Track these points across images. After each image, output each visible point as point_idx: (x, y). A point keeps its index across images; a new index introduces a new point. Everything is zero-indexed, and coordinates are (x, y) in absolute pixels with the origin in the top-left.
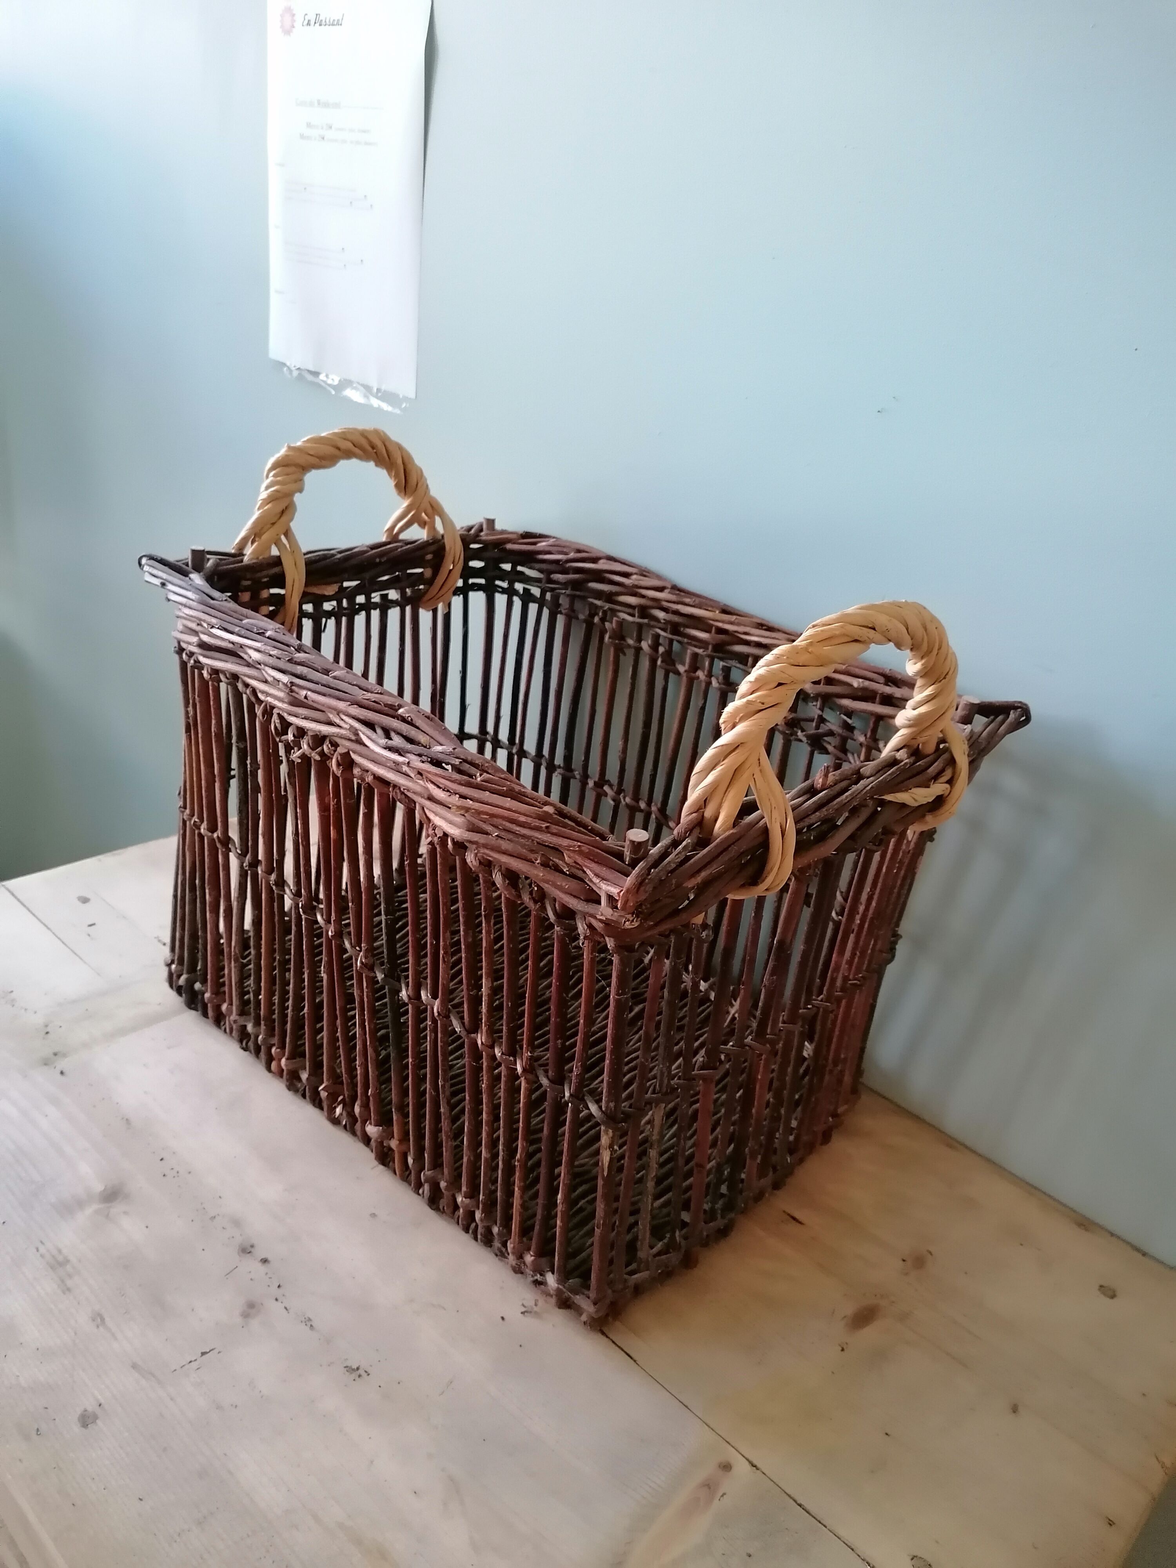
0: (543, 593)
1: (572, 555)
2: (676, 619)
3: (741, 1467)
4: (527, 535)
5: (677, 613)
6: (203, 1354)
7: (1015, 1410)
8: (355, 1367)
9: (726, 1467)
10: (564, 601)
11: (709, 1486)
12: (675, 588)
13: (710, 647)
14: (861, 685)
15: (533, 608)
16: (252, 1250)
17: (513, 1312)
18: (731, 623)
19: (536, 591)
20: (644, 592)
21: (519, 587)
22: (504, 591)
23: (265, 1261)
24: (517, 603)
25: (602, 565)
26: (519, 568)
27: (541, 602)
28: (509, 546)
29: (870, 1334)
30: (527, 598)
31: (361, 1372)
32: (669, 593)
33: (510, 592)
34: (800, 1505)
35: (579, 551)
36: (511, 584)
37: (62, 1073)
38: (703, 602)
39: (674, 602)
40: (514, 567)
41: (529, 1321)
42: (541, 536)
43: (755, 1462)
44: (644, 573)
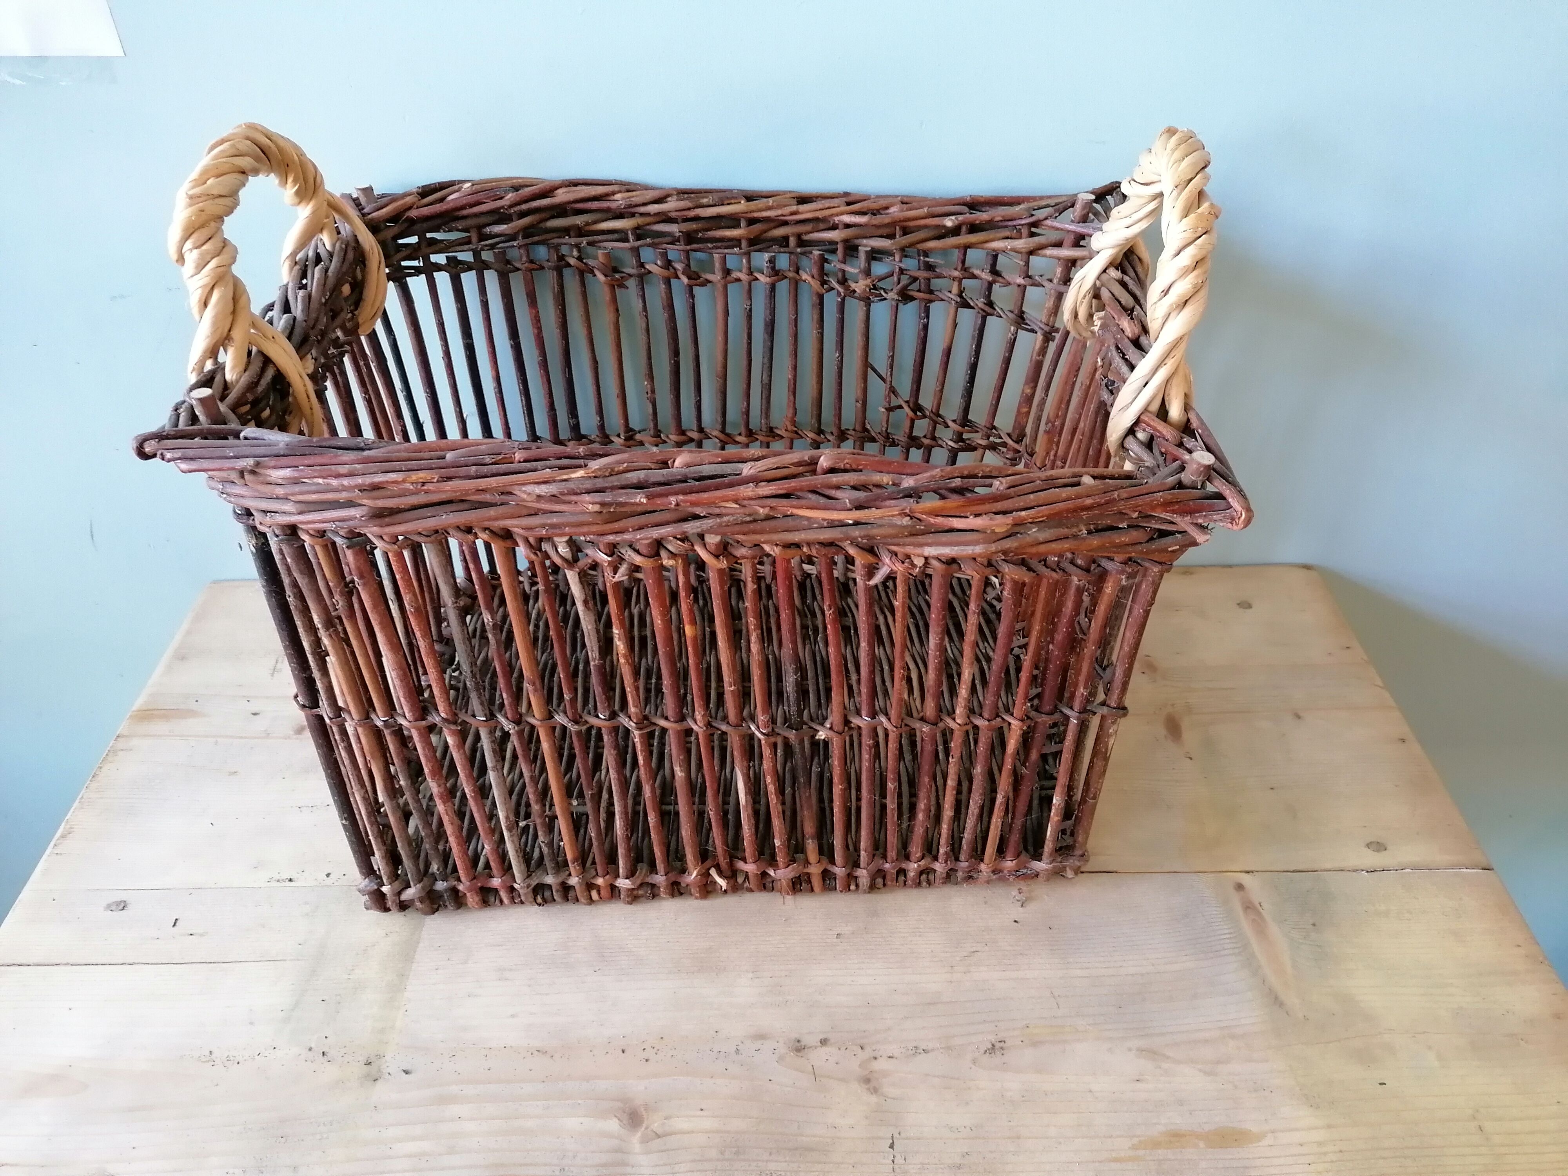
0: (477, 254)
1: (510, 197)
2: (694, 226)
3: (1245, 879)
4: (426, 192)
5: (697, 219)
6: (892, 1146)
7: (1298, 717)
8: (990, 1046)
9: (1240, 887)
10: (516, 253)
11: (1249, 907)
12: (683, 193)
13: (744, 244)
14: (957, 222)
15: (469, 279)
16: (803, 1044)
17: (1017, 912)
18: (770, 208)
19: (466, 256)
20: (642, 209)
21: (439, 258)
22: (417, 271)
23: (824, 1042)
24: (443, 279)
25: (562, 196)
26: (429, 235)
27: (480, 266)
28: (413, 213)
29: (1190, 736)
30: (455, 268)
31: (998, 1045)
32: (677, 200)
33: (429, 270)
34: (1294, 871)
35: (516, 188)
36: (426, 259)
37: (406, 1072)
38: (724, 196)
39: (689, 209)
40: (422, 237)
41: (1032, 907)
42: (451, 184)
43: (1247, 869)
44: (629, 187)
